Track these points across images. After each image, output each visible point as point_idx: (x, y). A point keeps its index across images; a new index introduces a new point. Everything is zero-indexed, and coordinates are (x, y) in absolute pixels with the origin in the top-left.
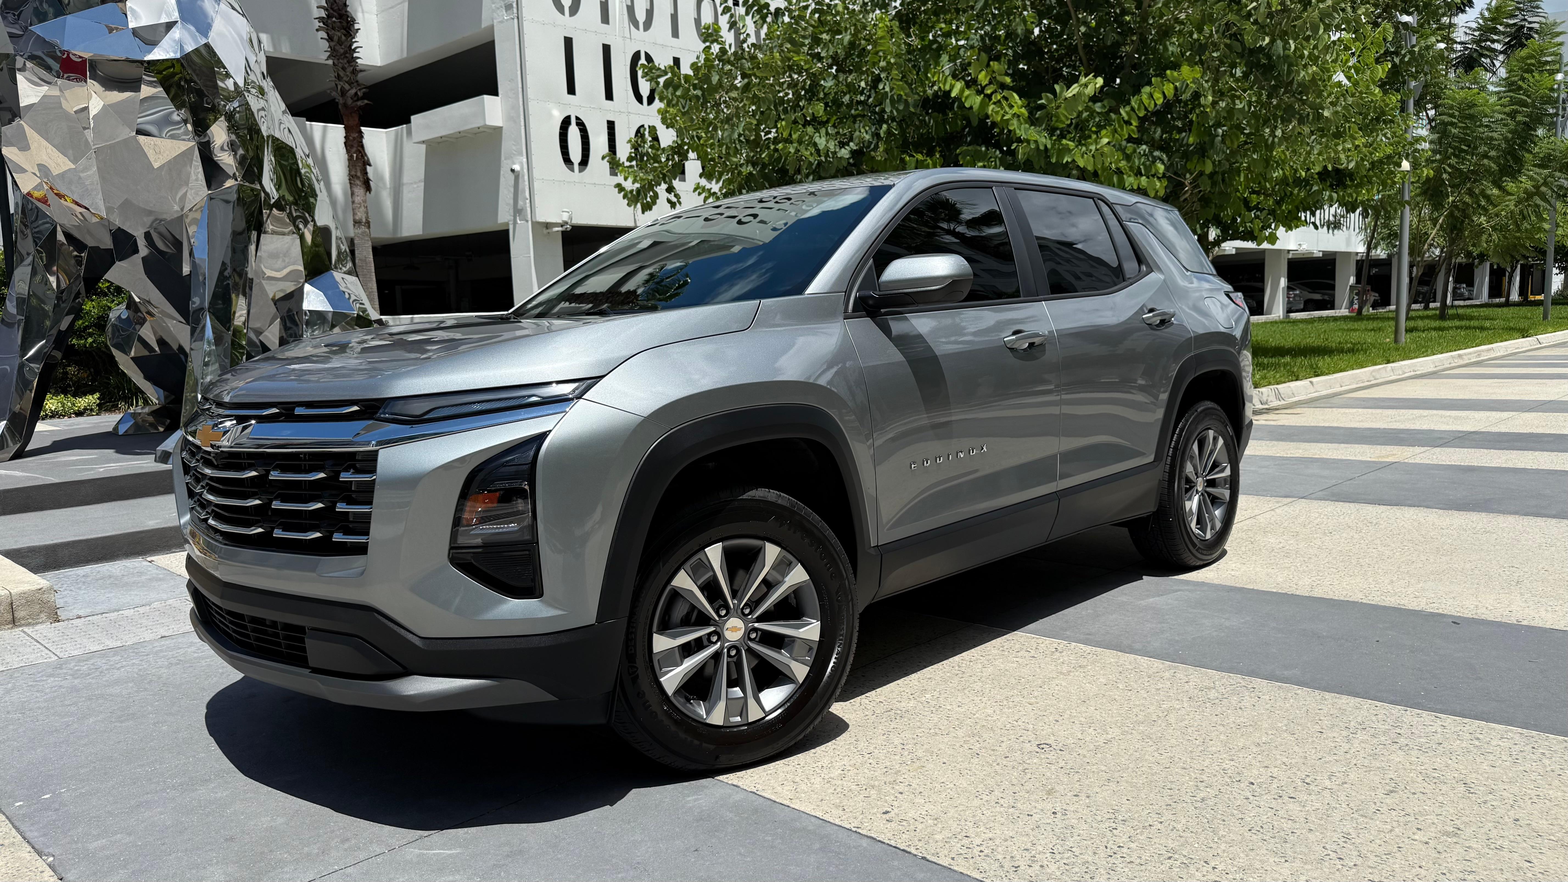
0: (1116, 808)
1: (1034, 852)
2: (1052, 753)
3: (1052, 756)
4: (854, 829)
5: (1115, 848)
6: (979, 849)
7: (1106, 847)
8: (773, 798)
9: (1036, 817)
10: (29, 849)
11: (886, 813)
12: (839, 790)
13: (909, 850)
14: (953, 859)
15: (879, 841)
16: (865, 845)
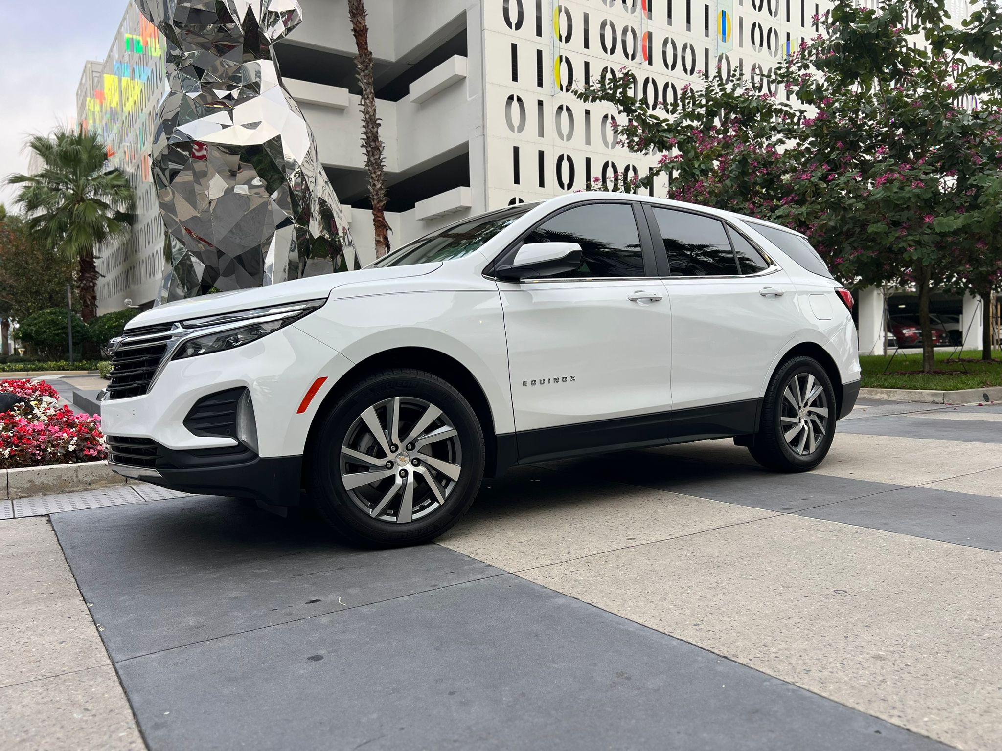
0: (904, 638)
1: (825, 662)
2: (848, 597)
3: (848, 598)
4: (668, 633)
5: (902, 666)
6: (774, 655)
7: (894, 665)
8: (604, 608)
9: (828, 638)
10: (81, 598)
11: (697, 625)
12: (660, 607)
13: (713, 650)
14: (750, 660)
15: (688, 643)
16: (675, 644)
